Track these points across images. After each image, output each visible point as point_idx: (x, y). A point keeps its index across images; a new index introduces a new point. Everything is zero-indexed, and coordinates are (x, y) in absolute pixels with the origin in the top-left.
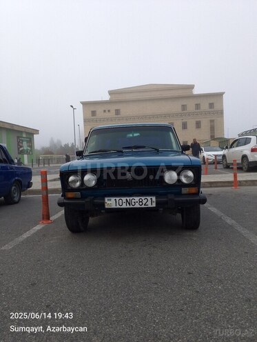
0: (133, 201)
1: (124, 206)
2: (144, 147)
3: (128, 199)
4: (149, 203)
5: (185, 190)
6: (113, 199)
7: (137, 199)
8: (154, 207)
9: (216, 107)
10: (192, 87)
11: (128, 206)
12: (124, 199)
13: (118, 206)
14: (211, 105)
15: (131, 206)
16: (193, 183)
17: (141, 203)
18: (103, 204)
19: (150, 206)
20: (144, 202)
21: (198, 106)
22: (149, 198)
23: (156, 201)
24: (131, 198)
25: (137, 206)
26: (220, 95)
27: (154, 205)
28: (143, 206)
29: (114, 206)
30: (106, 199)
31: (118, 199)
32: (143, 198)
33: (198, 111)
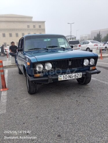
0: (72, 76)
1: (68, 79)
2: (57, 47)
5: (91, 68)
6: (62, 76)
7: (74, 74)
8: (81, 78)
9: (42, 27)
10: (32, 18)
11: (70, 79)
12: (68, 75)
13: (65, 79)
14: (40, 26)
15: (71, 78)
16: (94, 64)
17: (75, 77)
18: (57, 79)
19: (79, 77)
20: (77, 76)
21: (34, 26)
22: (79, 74)
23: (82, 75)
24: (71, 74)
26: (43, 22)
29: (63, 79)
30: (59, 76)
31: (65, 75)
32: (76, 74)
33: (35, 28)
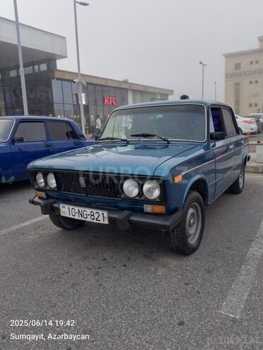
0: (85, 212)
1: (77, 217)
3: (80, 209)
4: (101, 218)
5: (148, 208)
6: (67, 207)
7: (89, 211)
8: (106, 225)
11: (80, 218)
12: (77, 209)
13: (71, 216)
15: (83, 219)
16: (158, 200)
17: (92, 217)
18: (59, 211)
19: (102, 222)
20: (96, 216)
23: (109, 218)
24: (83, 209)
25: (89, 219)
27: (106, 222)
28: (95, 221)
29: (68, 215)
30: (61, 205)
31: (71, 207)
